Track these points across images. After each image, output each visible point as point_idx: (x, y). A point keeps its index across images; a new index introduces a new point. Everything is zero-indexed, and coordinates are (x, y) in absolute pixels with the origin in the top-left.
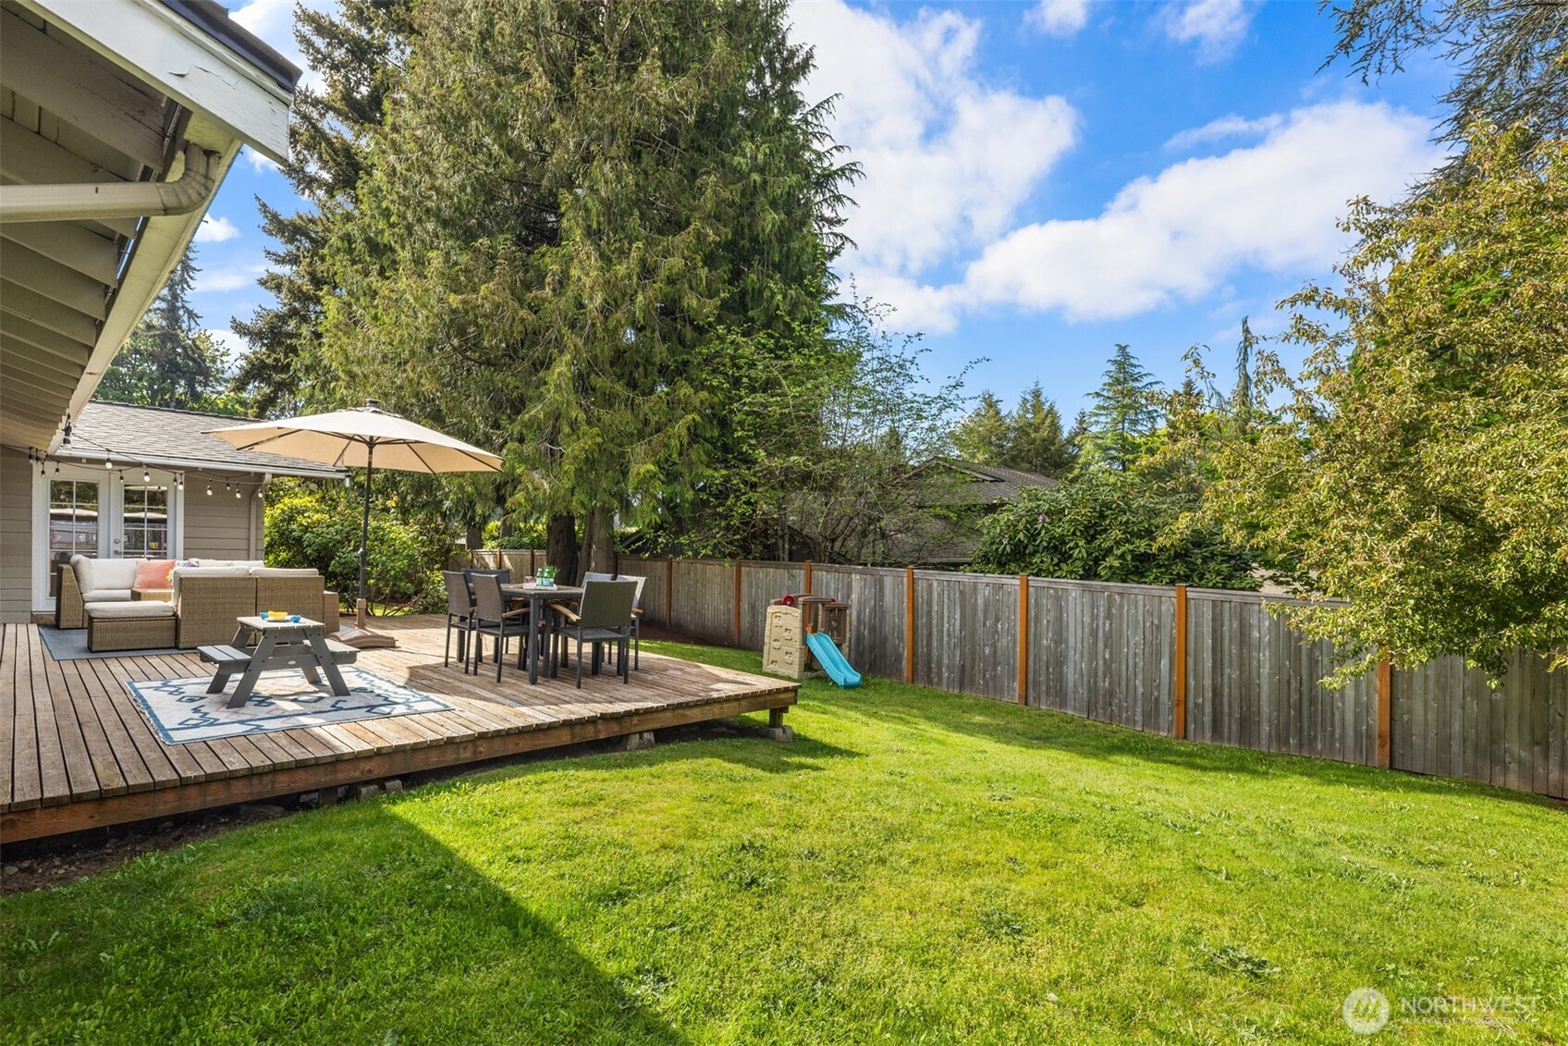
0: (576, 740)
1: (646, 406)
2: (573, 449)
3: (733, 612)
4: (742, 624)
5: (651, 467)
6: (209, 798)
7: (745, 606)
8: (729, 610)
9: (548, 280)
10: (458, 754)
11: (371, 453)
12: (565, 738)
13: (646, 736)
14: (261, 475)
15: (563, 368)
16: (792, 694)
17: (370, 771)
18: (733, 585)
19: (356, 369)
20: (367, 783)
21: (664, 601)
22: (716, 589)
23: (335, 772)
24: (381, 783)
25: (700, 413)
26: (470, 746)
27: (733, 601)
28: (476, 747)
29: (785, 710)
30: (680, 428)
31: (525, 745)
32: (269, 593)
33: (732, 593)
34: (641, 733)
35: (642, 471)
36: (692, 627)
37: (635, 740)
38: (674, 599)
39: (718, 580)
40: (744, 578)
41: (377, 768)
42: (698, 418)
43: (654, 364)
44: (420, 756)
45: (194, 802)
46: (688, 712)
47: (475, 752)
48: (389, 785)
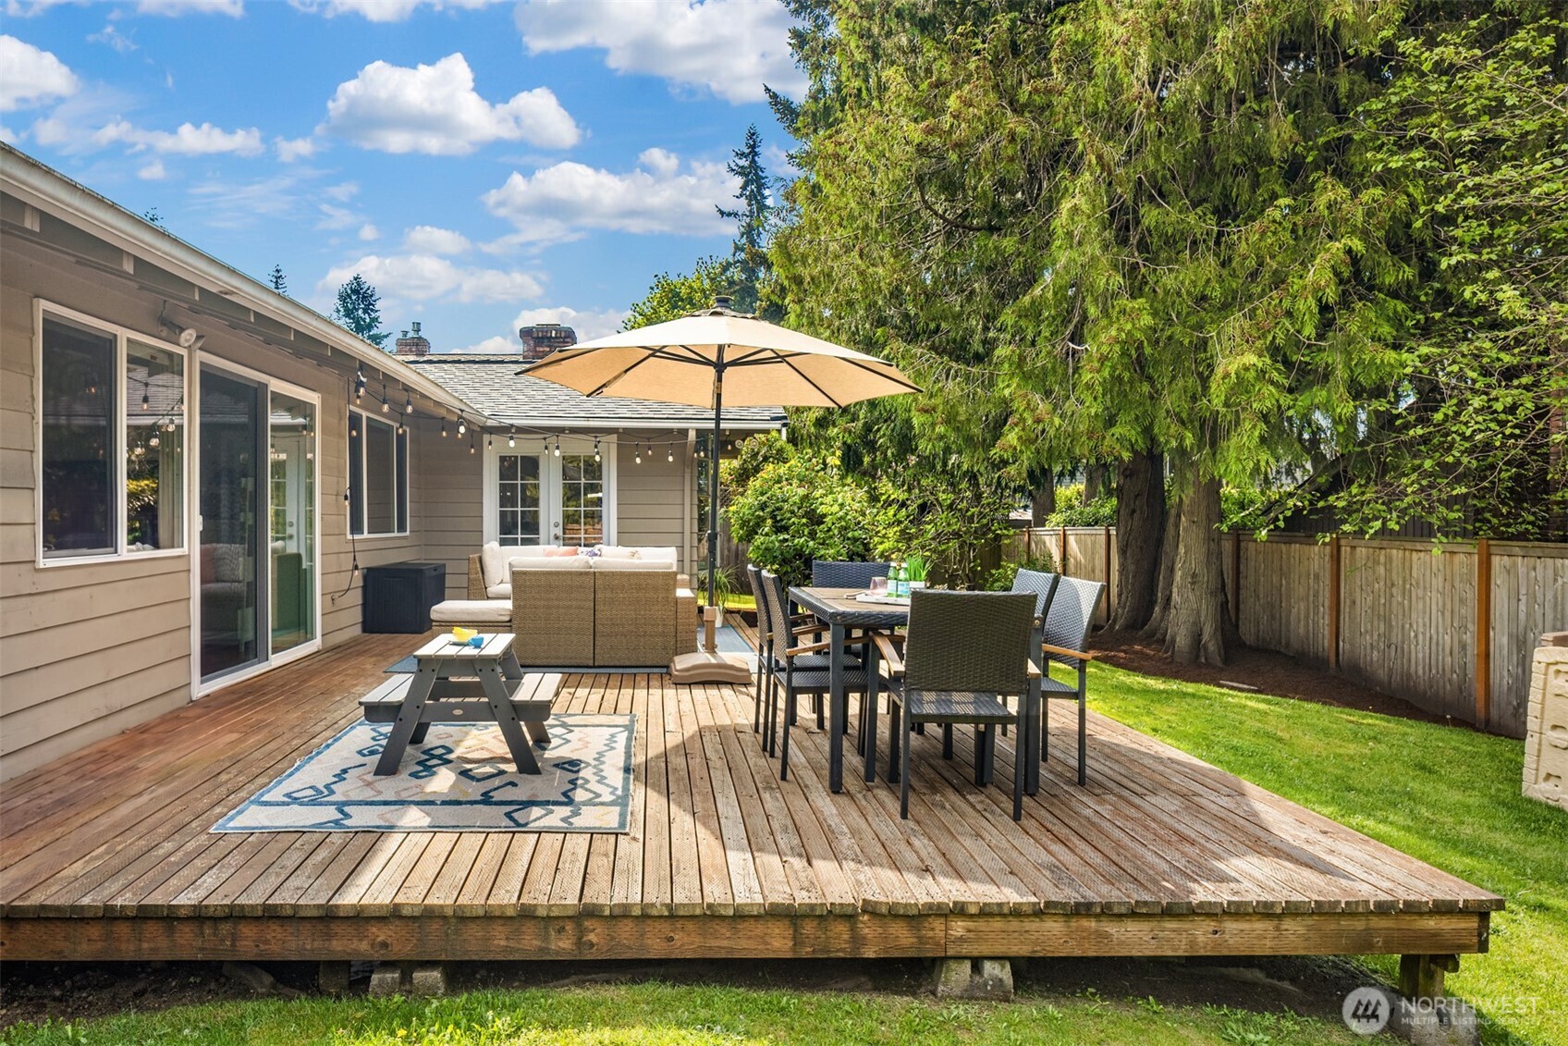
0: (806, 952)
1: (1247, 239)
2: (1102, 342)
3: (1473, 650)
4: (1495, 677)
5: (1251, 359)
6: (145, 945)
7: (1500, 639)
8: (1463, 647)
9: (1054, 54)
10: (546, 938)
11: (720, 380)
12: (778, 943)
13: (990, 968)
14: (684, 432)
15: (1081, 201)
16: (1473, 923)
17: (384, 945)
18: (1472, 595)
19: (800, 269)
20: (387, 965)
21: (1325, 622)
22: (1435, 600)
23: (329, 936)
24: (407, 967)
25: (1365, 235)
26: (569, 927)
27: (1472, 627)
28: (582, 932)
29: (1450, 962)
30: (1319, 274)
31: (688, 944)
32: (609, 595)
33: (1471, 611)
34: (977, 964)
35: (1232, 369)
36: (1382, 674)
37: (960, 974)
38: (1344, 618)
39: (1438, 582)
40: (1498, 578)
41: (401, 944)
42: (1357, 245)
43: (1271, 161)
44: (474, 931)
45: (129, 947)
46: (1112, 928)
47: (579, 942)
48: (418, 976)
